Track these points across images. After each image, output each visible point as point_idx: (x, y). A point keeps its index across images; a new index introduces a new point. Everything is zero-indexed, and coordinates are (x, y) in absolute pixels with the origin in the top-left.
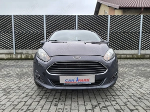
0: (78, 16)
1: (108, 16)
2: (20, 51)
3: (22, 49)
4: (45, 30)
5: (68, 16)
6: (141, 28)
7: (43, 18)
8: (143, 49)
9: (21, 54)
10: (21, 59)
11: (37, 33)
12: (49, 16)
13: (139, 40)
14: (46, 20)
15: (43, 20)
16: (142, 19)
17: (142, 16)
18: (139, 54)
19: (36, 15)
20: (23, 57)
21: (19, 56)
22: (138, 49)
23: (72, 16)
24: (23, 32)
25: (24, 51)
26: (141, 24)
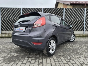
0: (44, 9)
1: (63, 9)
2: (4, 32)
3: (6, 30)
5: (37, 8)
6: (85, 17)
7: (20, 9)
8: (86, 30)
9: (5, 34)
10: (5, 37)
12: (24, 8)
13: (84, 25)
14: (22, 11)
15: (20, 11)
16: (85, 11)
17: (85, 9)
18: (84, 34)
19: (16, 8)
20: (7, 35)
21: (3, 35)
22: (83, 30)
23: (40, 8)
24: (7, 19)
25: (7, 32)
26: (85, 14)
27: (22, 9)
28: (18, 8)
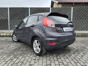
0: (30, 8)
1: (50, 8)
4: (9, 17)
6: (72, 16)
7: (8, 9)
11: (4, 19)
12: (11, 8)
15: (8, 11)
16: (72, 10)
17: (72, 8)
23: (26, 8)
26: (72, 13)
27: (9, 9)
28: (5, 8)
